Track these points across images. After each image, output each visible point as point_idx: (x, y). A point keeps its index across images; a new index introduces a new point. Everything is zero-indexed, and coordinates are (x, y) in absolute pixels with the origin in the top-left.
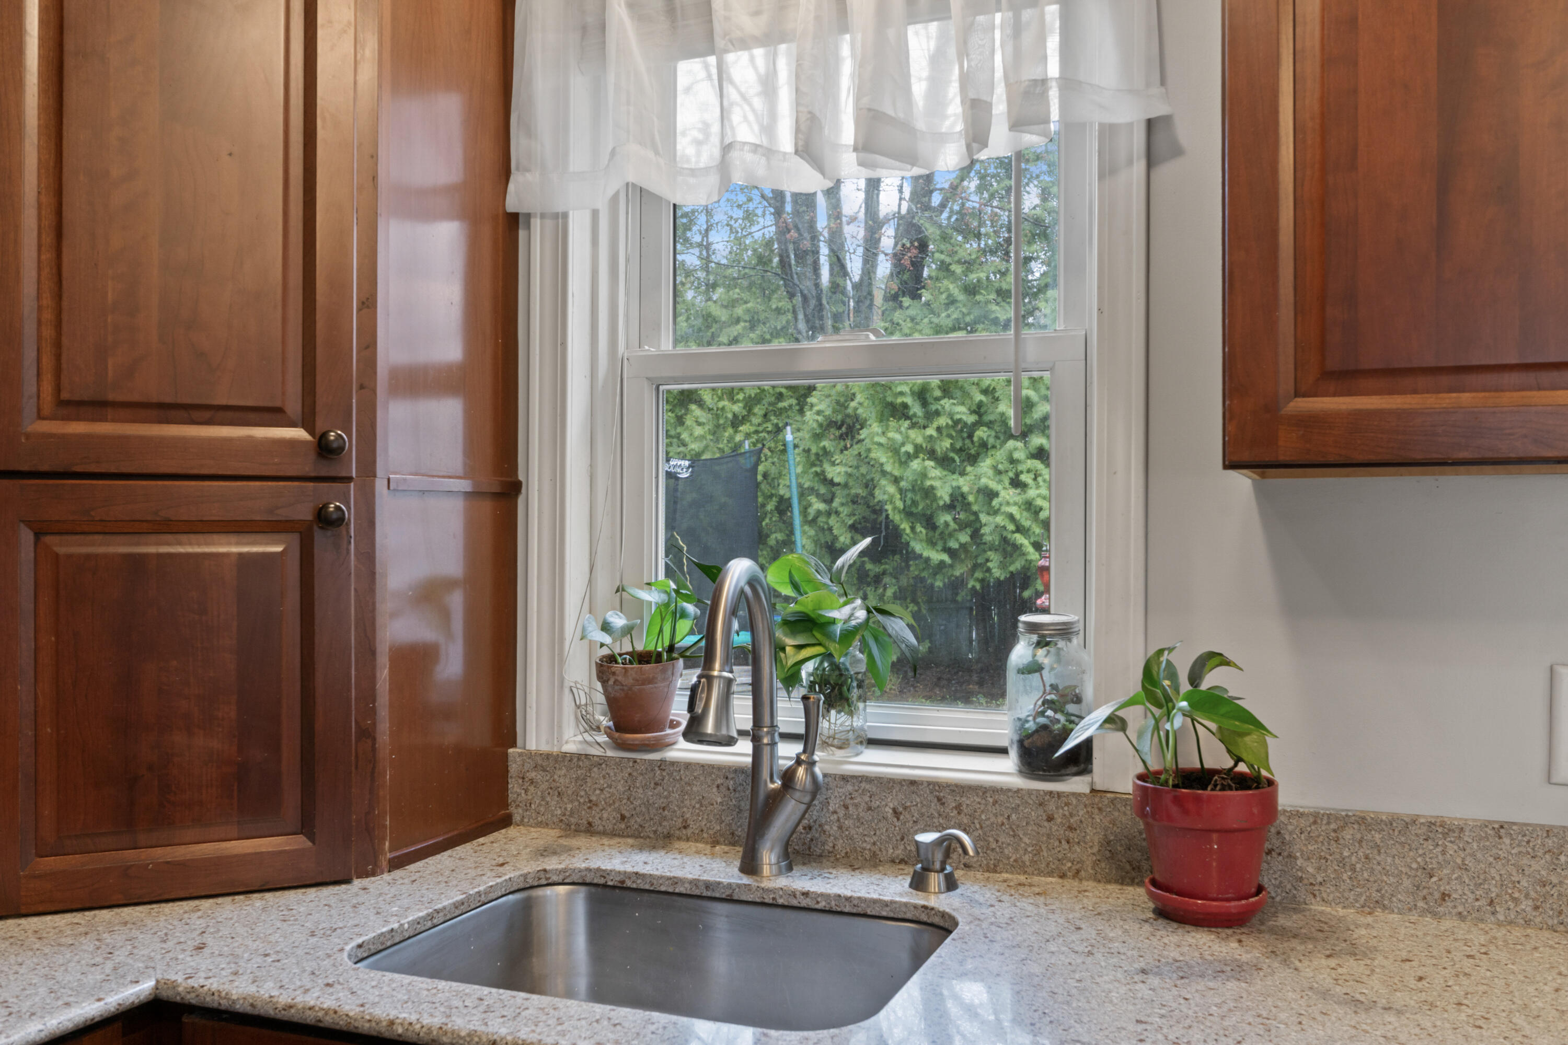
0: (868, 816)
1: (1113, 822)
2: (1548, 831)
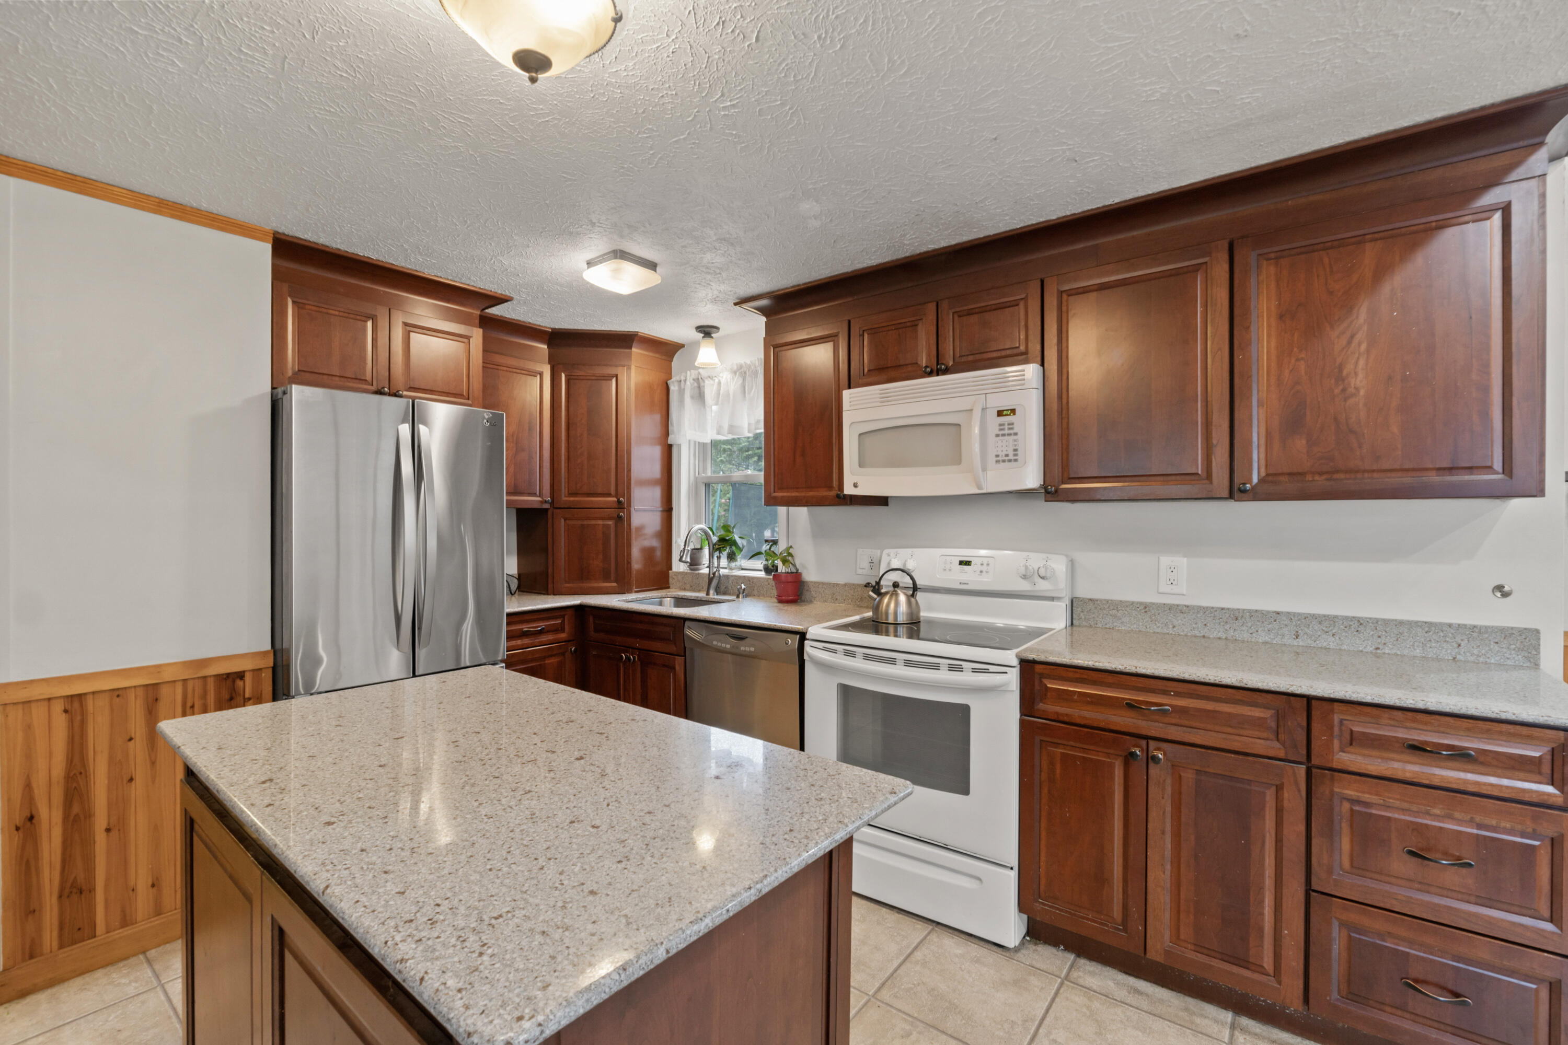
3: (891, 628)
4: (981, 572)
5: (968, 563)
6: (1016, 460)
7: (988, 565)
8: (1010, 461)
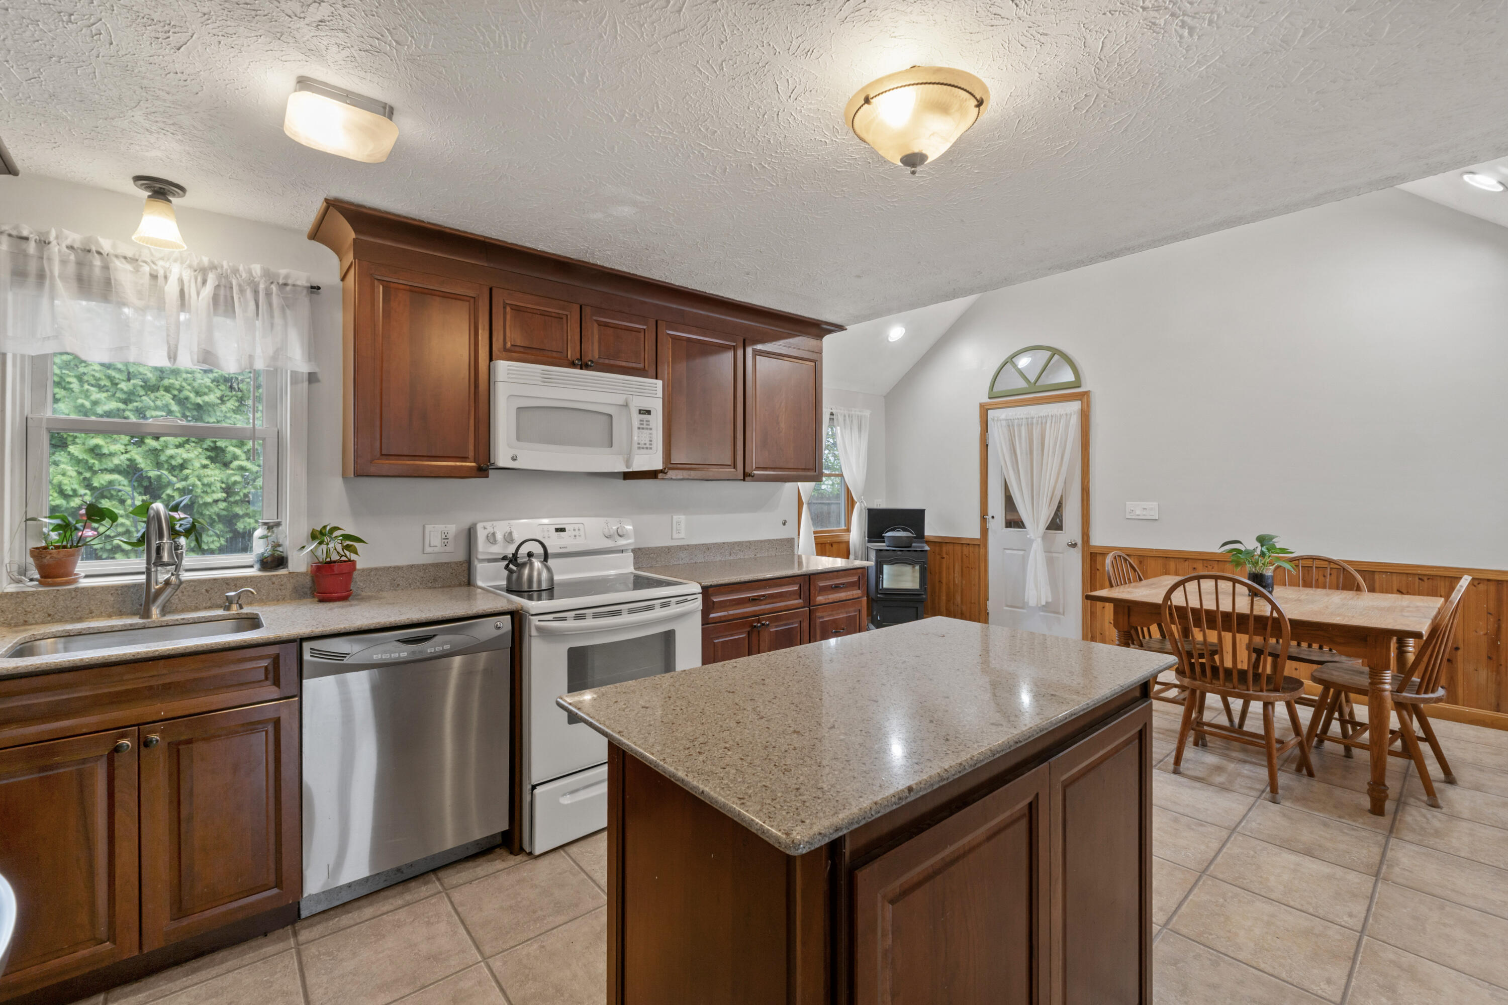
0: (194, 594)
1: (297, 581)
2: (424, 565)
3: (535, 595)
4: (575, 536)
5: (562, 530)
6: (651, 448)
7: (579, 530)
8: (647, 448)
